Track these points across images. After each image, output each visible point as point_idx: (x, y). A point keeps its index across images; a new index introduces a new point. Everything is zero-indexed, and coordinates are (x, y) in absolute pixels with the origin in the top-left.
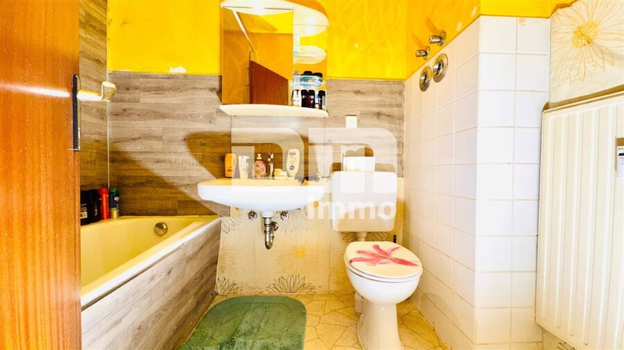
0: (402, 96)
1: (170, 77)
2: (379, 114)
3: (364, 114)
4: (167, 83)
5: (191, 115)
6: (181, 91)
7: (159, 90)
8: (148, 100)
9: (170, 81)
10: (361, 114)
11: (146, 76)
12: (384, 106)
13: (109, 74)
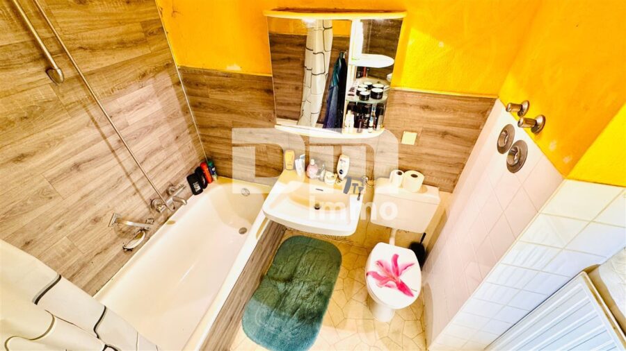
0: (484, 116)
1: (228, 75)
2: (445, 134)
3: (427, 131)
4: (228, 81)
5: (253, 113)
6: (240, 91)
7: (222, 88)
8: (216, 96)
9: (229, 80)
10: (422, 131)
11: (209, 74)
12: (455, 125)
13: (179, 69)
